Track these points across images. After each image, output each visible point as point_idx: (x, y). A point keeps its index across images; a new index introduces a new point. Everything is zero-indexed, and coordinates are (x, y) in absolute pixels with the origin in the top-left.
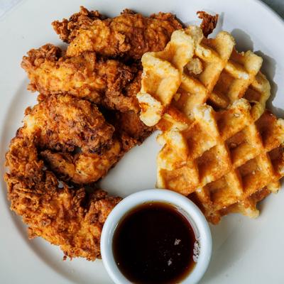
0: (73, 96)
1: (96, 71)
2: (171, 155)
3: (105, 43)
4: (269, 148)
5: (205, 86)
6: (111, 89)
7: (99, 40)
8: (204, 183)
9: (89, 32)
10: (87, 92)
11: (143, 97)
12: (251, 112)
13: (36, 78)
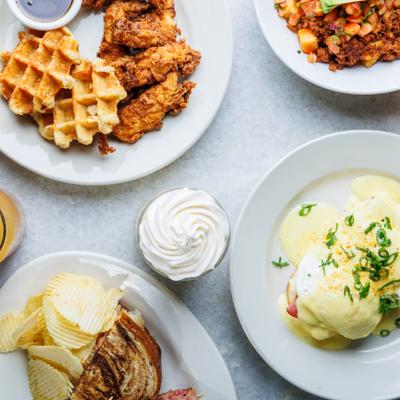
0: (152, 46)
1: (149, 69)
2: (69, 45)
3: (157, 92)
4: (16, 90)
5: (79, 102)
6: (132, 65)
7: (162, 92)
8: (40, 46)
9: (171, 93)
10: (146, 54)
11: (109, 69)
12: (40, 101)
13: (184, 47)
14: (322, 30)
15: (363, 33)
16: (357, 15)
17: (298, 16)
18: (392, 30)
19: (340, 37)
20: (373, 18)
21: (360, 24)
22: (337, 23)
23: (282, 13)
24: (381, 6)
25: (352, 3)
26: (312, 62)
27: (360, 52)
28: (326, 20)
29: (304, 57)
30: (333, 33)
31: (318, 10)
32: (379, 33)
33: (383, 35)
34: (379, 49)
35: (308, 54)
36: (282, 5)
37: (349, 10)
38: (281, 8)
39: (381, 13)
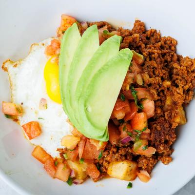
14: (122, 152)
15: (151, 112)
16: (128, 109)
17: (93, 166)
18: (163, 79)
19: (140, 138)
20: (141, 93)
21: (140, 111)
22: (124, 134)
23: (80, 180)
24: (134, 79)
25: (114, 110)
26: (148, 179)
27: (167, 125)
28: (114, 143)
29: (137, 183)
30: (132, 143)
31: (99, 146)
32: (158, 95)
33: (163, 91)
34: (175, 104)
35: (136, 176)
36: (73, 175)
37: (120, 116)
38: (74, 178)
39: (140, 83)
